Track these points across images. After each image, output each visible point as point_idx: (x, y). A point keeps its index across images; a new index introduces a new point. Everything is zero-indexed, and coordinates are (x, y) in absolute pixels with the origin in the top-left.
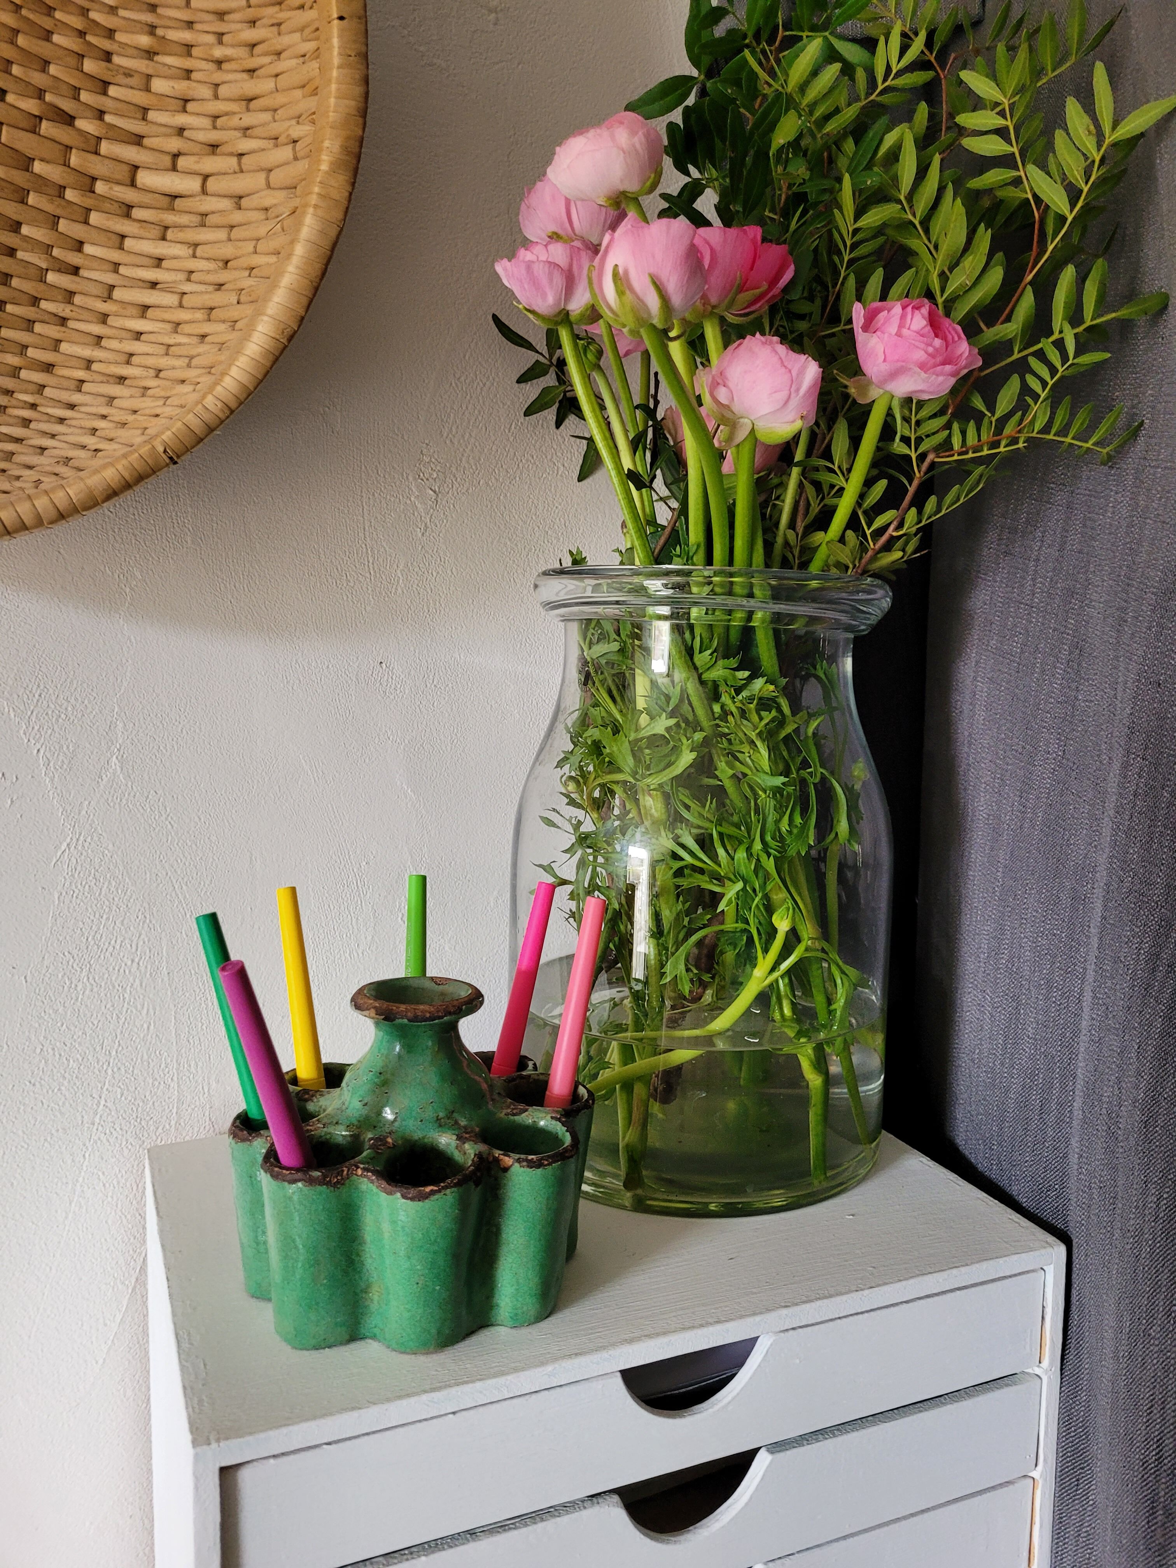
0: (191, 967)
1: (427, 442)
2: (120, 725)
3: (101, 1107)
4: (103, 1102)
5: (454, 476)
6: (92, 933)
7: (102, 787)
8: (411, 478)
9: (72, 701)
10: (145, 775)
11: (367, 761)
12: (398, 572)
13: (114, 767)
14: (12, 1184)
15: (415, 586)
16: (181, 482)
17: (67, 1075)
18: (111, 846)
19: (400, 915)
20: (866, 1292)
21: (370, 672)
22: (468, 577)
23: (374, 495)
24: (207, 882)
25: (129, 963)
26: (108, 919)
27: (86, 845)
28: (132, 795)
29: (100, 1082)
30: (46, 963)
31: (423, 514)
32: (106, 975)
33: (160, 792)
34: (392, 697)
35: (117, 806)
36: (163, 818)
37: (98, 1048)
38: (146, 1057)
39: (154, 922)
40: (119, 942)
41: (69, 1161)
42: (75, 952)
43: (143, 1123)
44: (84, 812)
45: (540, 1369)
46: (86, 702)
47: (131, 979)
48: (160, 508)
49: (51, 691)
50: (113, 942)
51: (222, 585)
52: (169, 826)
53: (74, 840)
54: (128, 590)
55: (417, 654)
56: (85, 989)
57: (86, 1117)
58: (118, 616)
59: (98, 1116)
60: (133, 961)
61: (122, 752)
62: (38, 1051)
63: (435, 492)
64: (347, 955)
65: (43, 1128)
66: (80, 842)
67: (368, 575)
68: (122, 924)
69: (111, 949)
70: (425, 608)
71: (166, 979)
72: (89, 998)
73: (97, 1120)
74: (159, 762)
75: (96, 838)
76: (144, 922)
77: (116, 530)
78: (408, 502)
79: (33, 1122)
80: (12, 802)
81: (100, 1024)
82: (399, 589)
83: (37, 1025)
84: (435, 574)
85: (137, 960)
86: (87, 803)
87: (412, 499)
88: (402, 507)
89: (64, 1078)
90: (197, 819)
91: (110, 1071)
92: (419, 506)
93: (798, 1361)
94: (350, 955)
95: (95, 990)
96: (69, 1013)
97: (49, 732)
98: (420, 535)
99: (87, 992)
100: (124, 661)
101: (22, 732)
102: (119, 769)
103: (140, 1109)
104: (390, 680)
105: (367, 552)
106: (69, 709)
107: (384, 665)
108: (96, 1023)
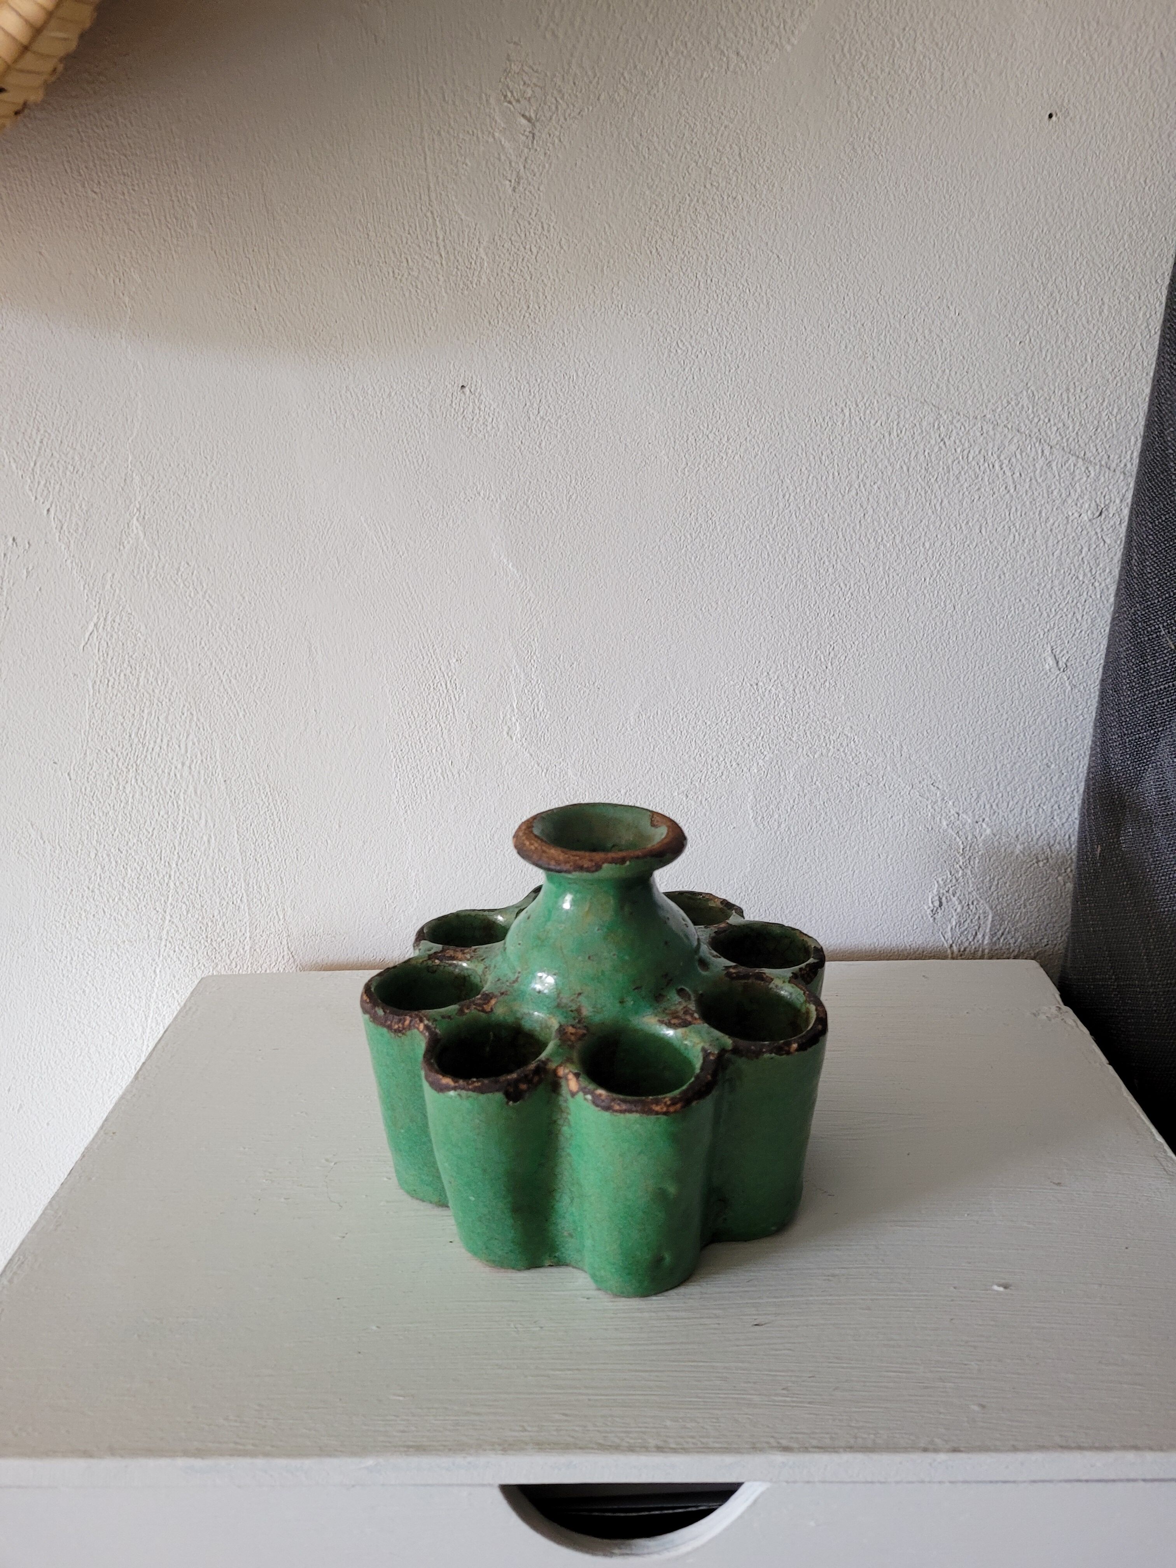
0: (250, 776)
1: (516, 39)
2: (137, 479)
3: (167, 922)
4: (168, 918)
5: (560, 91)
6: (135, 730)
7: (125, 556)
8: (492, 101)
9: (78, 447)
10: (173, 542)
11: (451, 524)
12: (481, 250)
13: (135, 531)
14: (84, 992)
15: (506, 271)
16: (177, 140)
17: (126, 884)
18: (143, 627)
19: (506, 729)
20: (942, 1457)
21: (448, 401)
22: (585, 250)
23: (439, 133)
24: (260, 677)
25: (179, 766)
26: (150, 713)
27: (116, 625)
28: (160, 565)
29: (163, 895)
30: (89, 759)
31: (513, 158)
32: (156, 778)
33: (192, 563)
34: (480, 436)
35: (145, 579)
36: (200, 596)
37: (156, 859)
38: (209, 873)
39: (202, 720)
40: (165, 741)
41: (140, 975)
42: (118, 749)
43: (214, 943)
44: (108, 587)
45: (356, 1460)
46: (94, 449)
47: (184, 785)
48: (154, 182)
49: (53, 436)
50: (159, 740)
51: (242, 286)
52: (208, 606)
53: (102, 619)
54: (127, 299)
55: (513, 372)
56: (135, 792)
57: (152, 931)
58: (118, 335)
59: (165, 932)
60: (183, 764)
61: (142, 512)
62: (93, 856)
63: (529, 120)
64: (439, 774)
65: (108, 937)
66: (108, 622)
67: (437, 258)
68: (167, 721)
69: (157, 749)
70: (523, 302)
71: (223, 788)
72: (139, 802)
73: (164, 936)
74: (187, 525)
75: (125, 618)
76: (191, 720)
77: (104, 217)
78: (491, 140)
79: (97, 930)
80: (28, 572)
81: (155, 832)
82: (484, 277)
83: (88, 828)
84: (534, 250)
85: (187, 763)
86: (110, 575)
87: (497, 135)
88: (482, 148)
89: (124, 887)
90: (240, 598)
91: (172, 885)
92: (507, 145)
93: (812, 1524)
94: (442, 774)
95: (145, 793)
96: (120, 817)
97: (57, 487)
98: (510, 191)
99: (137, 796)
100: (133, 395)
101: (27, 487)
102: (141, 535)
103: (209, 929)
104: (477, 411)
105: (434, 224)
106: (77, 458)
107: (467, 390)
108: (150, 830)
